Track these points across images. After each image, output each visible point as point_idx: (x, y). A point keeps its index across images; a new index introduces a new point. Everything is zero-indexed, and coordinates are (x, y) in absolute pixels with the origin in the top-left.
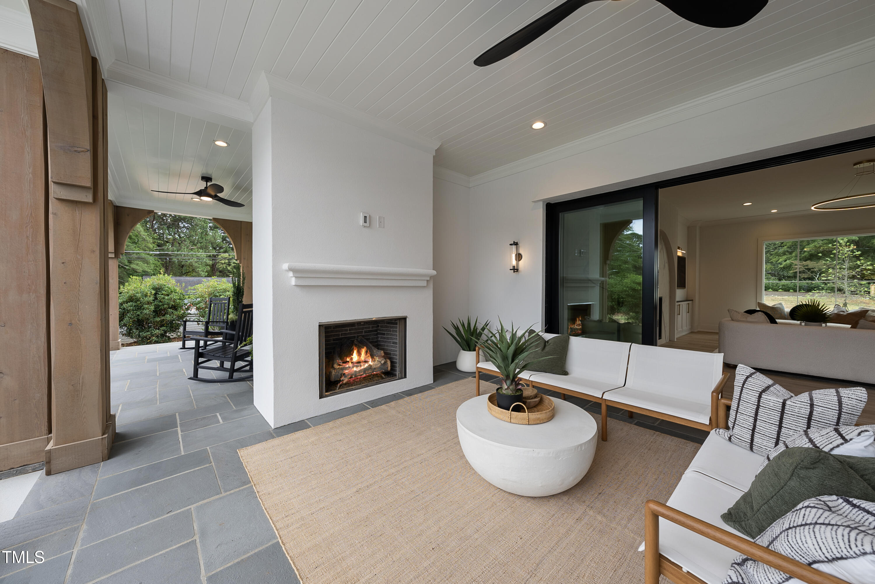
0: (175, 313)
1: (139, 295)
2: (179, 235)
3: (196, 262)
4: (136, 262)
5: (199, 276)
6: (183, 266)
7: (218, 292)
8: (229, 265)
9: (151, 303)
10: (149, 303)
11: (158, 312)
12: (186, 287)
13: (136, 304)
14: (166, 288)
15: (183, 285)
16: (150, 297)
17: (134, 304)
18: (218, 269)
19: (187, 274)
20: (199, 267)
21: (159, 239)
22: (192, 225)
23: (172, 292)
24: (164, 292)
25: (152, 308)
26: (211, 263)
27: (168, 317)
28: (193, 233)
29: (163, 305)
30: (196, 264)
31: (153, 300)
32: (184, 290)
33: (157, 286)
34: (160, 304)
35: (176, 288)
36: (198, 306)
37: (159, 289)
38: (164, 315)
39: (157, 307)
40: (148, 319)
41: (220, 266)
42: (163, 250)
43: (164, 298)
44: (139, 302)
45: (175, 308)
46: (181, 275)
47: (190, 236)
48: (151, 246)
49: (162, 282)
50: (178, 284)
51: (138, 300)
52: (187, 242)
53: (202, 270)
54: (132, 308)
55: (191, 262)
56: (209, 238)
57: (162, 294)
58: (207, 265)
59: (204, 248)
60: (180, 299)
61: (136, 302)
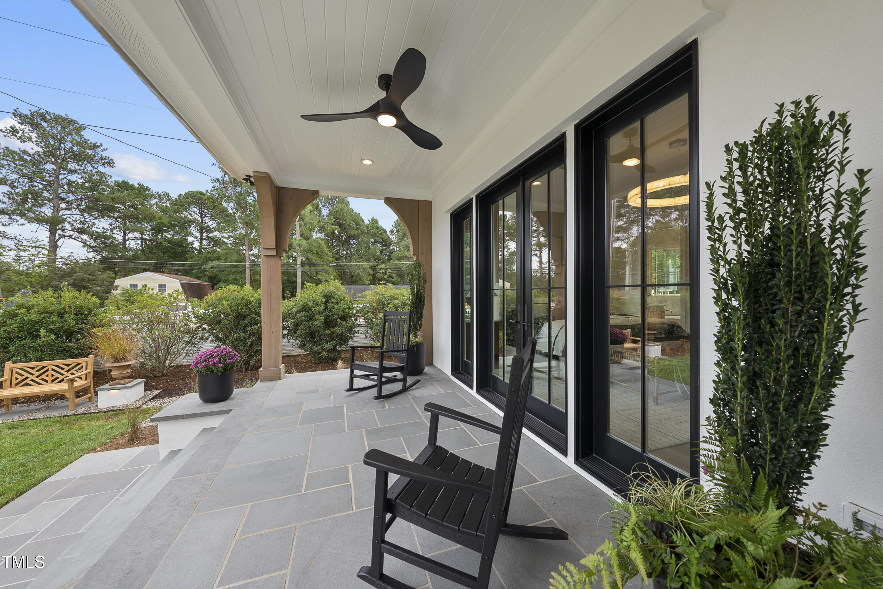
0: (344, 324)
1: (311, 304)
2: (350, 251)
3: (362, 272)
4: (321, 273)
5: (364, 284)
6: (352, 276)
7: (386, 300)
8: (386, 274)
9: (322, 313)
10: (320, 313)
11: (329, 323)
12: (355, 294)
13: (308, 314)
14: (336, 296)
15: (352, 292)
16: (321, 306)
17: (306, 314)
18: (377, 278)
19: (355, 283)
20: (364, 277)
21: (337, 254)
22: (359, 241)
23: (341, 300)
24: (334, 300)
25: (322, 318)
26: (372, 273)
27: (337, 330)
28: (360, 248)
29: (333, 315)
30: (362, 274)
31: (324, 310)
32: (353, 298)
33: (328, 294)
34: (330, 314)
35: (345, 296)
36: (366, 316)
37: (329, 297)
38: (333, 327)
39: (327, 317)
40: (318, 332)
41: (379, 276)
42: (339, 263)
43: (334, 307)
44: (310, 312)
45: (344, 318)
46: (352, 283)
47: (358, 251)
48: (331, 259)
49: (332, 289)
50: (348, 291)
51: (310, 310)
52: (356, 256)
53: (366, 279)
54: (304, 318)
55: (358, 273)
56: (371, 251)
57: (332, 303)
58: (370, 275)
59: (367, 260)
60: (349, 308)
61: (308, 311)
